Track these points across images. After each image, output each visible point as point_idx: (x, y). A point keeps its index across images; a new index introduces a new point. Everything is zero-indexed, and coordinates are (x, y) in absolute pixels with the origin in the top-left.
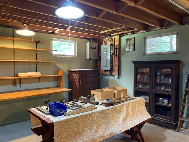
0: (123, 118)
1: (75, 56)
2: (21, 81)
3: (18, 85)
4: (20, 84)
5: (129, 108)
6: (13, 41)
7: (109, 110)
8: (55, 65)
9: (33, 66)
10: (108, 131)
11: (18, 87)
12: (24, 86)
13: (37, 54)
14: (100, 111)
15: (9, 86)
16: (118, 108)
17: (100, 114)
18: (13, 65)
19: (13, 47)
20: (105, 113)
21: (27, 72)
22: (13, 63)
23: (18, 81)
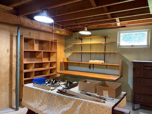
0: (64, 111)
1: (148, 46)
2: (94, 65)
3: (92, 69)
4: (93, 68)
5: (78, 106)
6: (90, 39)
7: (55, 95)
8: (122, 55)
9: (102, 56)
10: (47, 111)
11: (92, 70)
12: (96, 70)
13: (105, 46)
14: (48, 92)
15: (87, 68)
16: (65, 99)
17: (47, 94)
18: (90, 55)
19: (91, 43)
20: (51, 96)
21: (95, 60)
22: (90, 54)
23: (92, 66)
